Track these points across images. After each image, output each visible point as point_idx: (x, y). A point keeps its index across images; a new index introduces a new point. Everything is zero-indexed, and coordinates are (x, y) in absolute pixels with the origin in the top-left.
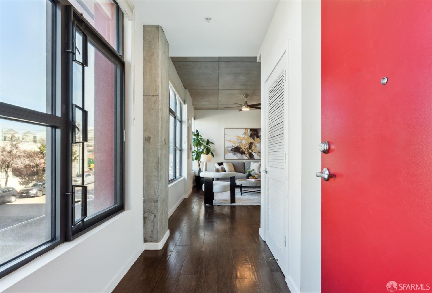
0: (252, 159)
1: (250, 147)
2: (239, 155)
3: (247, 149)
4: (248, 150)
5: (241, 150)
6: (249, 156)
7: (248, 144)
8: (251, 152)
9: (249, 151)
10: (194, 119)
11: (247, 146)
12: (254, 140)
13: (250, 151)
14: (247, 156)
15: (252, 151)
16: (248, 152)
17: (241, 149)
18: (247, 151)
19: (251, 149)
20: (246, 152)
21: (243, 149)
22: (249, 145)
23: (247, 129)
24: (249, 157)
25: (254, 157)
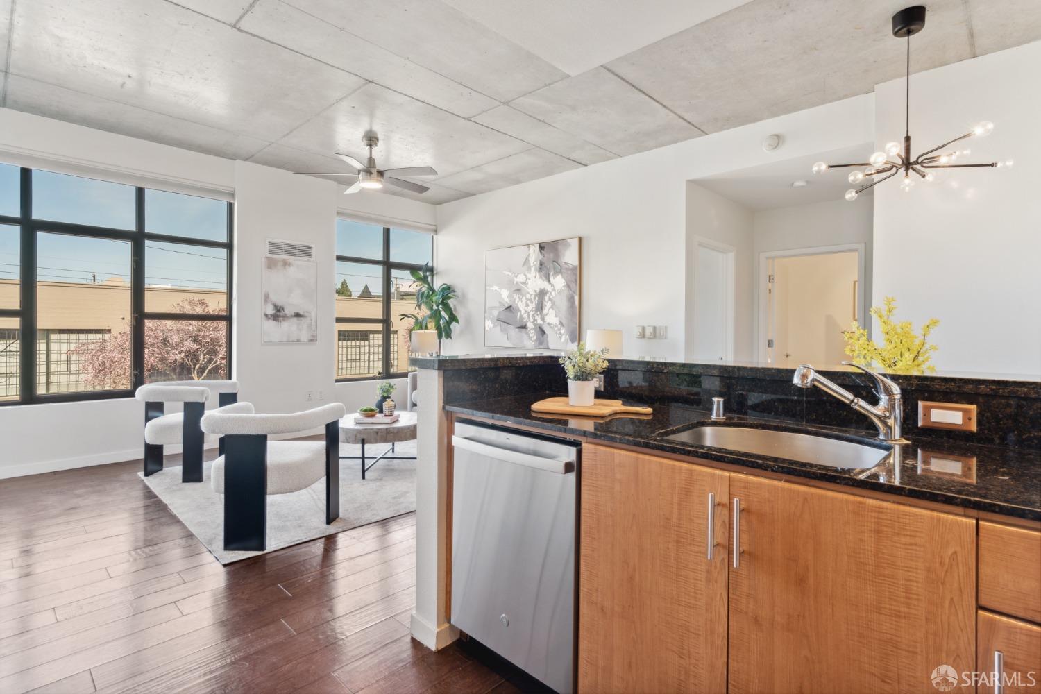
0: (541, 347)
1: (540, 308)
2: (513, 331)
3: (531, 313)
4: (533, 315)
5: (518, 317)
6: (535, 337)
7: (533, 297)
8: (542, 322)
9: (536, 320)
10: (437, 234)
11: (532, 302)
12: (549, 281)
13: (539, 322)
14: (530, 338)
15: (543, 319)
16: (533, 322)
17: (519, 314)
18: (532, 320)
19: (541, 314)
20: (530, 325)
21: (522, 313)
22: (537, 298)
23: (533, 244)
24: (536, 340)
25: (547, 342)
